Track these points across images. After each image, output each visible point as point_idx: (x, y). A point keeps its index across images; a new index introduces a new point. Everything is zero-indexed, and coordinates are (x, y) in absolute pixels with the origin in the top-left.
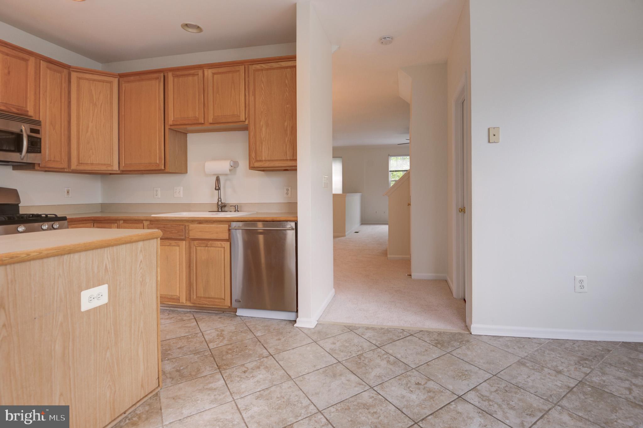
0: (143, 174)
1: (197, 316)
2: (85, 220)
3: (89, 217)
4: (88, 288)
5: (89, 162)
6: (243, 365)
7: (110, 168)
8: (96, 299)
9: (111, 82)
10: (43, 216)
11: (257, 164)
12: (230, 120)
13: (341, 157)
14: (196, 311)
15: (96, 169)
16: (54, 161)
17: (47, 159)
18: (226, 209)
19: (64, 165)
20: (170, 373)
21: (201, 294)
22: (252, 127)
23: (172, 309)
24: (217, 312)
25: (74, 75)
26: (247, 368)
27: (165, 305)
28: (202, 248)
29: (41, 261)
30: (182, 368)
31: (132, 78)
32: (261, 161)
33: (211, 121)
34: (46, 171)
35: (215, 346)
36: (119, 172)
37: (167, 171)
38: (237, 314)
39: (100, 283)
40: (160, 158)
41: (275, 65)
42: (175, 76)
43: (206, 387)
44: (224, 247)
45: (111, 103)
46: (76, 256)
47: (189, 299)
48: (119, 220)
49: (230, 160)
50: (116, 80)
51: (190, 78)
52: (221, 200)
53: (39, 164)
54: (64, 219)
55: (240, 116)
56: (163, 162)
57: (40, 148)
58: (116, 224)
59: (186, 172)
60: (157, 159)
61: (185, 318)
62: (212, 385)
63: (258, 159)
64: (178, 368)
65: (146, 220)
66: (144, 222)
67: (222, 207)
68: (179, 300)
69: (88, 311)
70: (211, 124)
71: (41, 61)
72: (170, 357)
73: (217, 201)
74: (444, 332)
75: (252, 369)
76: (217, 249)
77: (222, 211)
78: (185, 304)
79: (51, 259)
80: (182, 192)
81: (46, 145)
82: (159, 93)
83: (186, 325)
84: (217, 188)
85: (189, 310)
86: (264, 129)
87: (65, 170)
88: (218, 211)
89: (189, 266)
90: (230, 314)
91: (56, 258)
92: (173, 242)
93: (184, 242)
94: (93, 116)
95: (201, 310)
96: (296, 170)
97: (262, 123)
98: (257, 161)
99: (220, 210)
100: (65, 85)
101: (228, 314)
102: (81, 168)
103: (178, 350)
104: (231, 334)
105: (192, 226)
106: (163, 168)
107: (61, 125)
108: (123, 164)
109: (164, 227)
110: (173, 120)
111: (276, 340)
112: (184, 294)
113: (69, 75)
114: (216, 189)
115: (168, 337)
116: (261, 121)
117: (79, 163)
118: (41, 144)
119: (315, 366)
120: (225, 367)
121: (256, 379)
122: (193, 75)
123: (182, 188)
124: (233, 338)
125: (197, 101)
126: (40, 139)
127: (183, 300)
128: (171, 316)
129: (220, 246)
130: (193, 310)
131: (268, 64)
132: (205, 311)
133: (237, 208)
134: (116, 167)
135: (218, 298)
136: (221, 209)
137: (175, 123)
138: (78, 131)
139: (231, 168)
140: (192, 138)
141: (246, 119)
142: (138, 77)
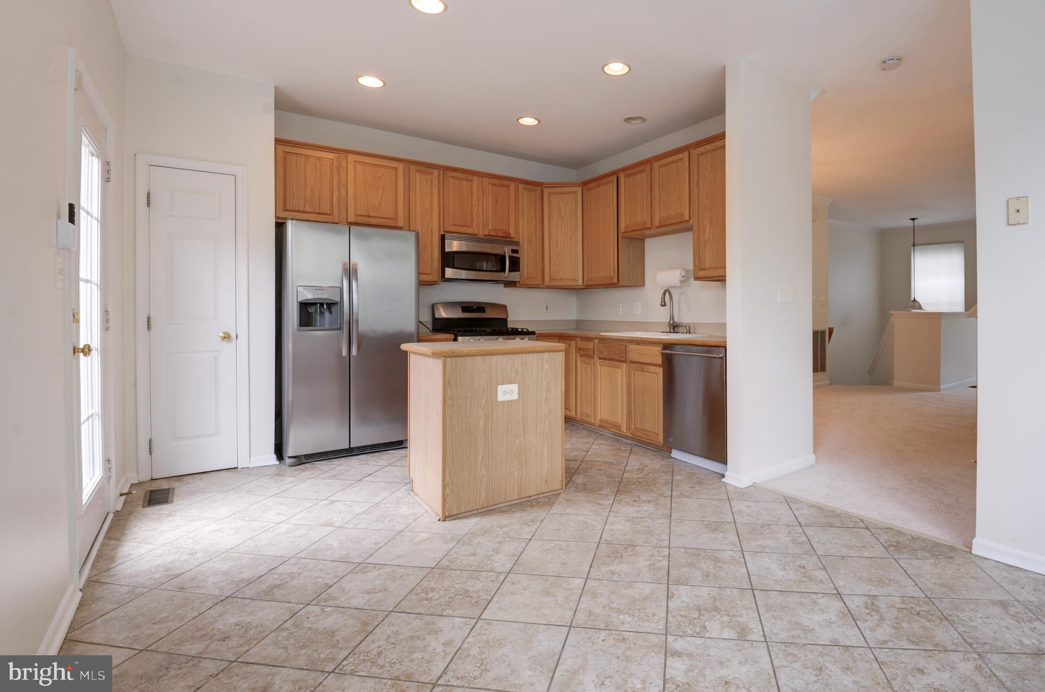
0: (607, 288)
1: (635, 448)
2: (552, 336)
3: (556, 333)
4: (503, 384)
5: (559, 278)
6: (638, 496)
7: (575, 283)
8: (508, 394)
9: (575, 193)
10: (519, 330)
11: (700, 274)
12: (674, 221)
13: (962, 242)
14: (637, 444)
15: (564, 284)
16: (531, 278)
17: (525, 277)
18: (680, 329)
19: (539, 282)
20: (578, 484)
21: (638, 425)
22: (695, 227)
23: (617, 438)
24: (654, 449)
25: (546, 191)
26: (640, 499)
27: (611, 433)
28: (639, 373)
29: (471, 358)
30: (589, 484)
31: (592, 185)
32: (704, 269)
33: (657, 224)
34: (529, 288)
35: (629, 476)
36: (583, 287)
37: (621, 284)
38: (672, 455)
39: (511, 382)
40: (614, 271)
41: (708, 147)
42: (627, 176)
43: (595, 501)
44: (657, 374)
45: (576, 214)
46: (495, 357)
47: (628, 429)
48: (577, 337)
49: (681, 270)
50: (580, 189)
51: (639, 176)
52: (673, 319)
53: (519, 282)
54: (533, 333)
55: (684, 215)
56: (616, 275)
57: (519, 267)
58: (575, 342)
59: (643, 285)
60: (610, 272)
61: (623, 448)
62: (601, 502)
63: (702, 267)
64: (586, 483)
65: (596, 338)
66: (595, 340)
67: (674, 327)
68: (620, 427)
69: (503, 402)
70: (657, 227)
71: (520, 184)
72: (587, 474)
73: (669, 320)
74: (925, 539)
75: (644, 501)
76: (652, 374)
77: (674, 332)
78: (625, 434)
79: (478, 358)
80: (640, 308)
81: (524, 264)
82: (613, 195)
83: (619, 454)
84: (663, 304)
85: (631, 442)
86: (707, 228)
87: (540, 286)
88: (670, 332)
89: (629, 393)
90: (666, 454)
91: (482, 357)
92: (616, 363)
93: (625, 364)
94: (562, 229)
95: (641, 443)
96: (725, 280)
97: (705, 221)
98: (701, 269)
99: (672, 331)
100: (538, 203)
101: (664, 453)
102: (553, 284)
103: (597, 471)
104: (651, 470)
105: (631, 347)
106: (616, 282)
107: (536, 242)
108: (586, 279)
109: (609, 347)
110: (625, 227)
111: (690, 487)
112: (625, 422)
113: (542, 191)
114: (661, 305)
115: (597, 460)
116: (705, 218)
117: (551, 279)
118: (519, 263)
119: (704, 517)
120: (622, 493)
121: (639, 509)
122: (641, 172)
123: (640, 304)
124: (650, 475)
125: (645, 203)
126: (519, 258)
127: (624, 429)
128: (612, 444)
129: (654, 372)
130: (635, 443)
131: (713, 144)
132: (644, 446)
133: (688, 329)
134: (580, 283)
135: (651, 432)
136: (674, 329)
137: (627, 230)
138: (550, 248)
139: (682, 279)
140: (649, 243)
141: (690, 218)
142: (596, 183)
